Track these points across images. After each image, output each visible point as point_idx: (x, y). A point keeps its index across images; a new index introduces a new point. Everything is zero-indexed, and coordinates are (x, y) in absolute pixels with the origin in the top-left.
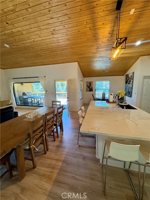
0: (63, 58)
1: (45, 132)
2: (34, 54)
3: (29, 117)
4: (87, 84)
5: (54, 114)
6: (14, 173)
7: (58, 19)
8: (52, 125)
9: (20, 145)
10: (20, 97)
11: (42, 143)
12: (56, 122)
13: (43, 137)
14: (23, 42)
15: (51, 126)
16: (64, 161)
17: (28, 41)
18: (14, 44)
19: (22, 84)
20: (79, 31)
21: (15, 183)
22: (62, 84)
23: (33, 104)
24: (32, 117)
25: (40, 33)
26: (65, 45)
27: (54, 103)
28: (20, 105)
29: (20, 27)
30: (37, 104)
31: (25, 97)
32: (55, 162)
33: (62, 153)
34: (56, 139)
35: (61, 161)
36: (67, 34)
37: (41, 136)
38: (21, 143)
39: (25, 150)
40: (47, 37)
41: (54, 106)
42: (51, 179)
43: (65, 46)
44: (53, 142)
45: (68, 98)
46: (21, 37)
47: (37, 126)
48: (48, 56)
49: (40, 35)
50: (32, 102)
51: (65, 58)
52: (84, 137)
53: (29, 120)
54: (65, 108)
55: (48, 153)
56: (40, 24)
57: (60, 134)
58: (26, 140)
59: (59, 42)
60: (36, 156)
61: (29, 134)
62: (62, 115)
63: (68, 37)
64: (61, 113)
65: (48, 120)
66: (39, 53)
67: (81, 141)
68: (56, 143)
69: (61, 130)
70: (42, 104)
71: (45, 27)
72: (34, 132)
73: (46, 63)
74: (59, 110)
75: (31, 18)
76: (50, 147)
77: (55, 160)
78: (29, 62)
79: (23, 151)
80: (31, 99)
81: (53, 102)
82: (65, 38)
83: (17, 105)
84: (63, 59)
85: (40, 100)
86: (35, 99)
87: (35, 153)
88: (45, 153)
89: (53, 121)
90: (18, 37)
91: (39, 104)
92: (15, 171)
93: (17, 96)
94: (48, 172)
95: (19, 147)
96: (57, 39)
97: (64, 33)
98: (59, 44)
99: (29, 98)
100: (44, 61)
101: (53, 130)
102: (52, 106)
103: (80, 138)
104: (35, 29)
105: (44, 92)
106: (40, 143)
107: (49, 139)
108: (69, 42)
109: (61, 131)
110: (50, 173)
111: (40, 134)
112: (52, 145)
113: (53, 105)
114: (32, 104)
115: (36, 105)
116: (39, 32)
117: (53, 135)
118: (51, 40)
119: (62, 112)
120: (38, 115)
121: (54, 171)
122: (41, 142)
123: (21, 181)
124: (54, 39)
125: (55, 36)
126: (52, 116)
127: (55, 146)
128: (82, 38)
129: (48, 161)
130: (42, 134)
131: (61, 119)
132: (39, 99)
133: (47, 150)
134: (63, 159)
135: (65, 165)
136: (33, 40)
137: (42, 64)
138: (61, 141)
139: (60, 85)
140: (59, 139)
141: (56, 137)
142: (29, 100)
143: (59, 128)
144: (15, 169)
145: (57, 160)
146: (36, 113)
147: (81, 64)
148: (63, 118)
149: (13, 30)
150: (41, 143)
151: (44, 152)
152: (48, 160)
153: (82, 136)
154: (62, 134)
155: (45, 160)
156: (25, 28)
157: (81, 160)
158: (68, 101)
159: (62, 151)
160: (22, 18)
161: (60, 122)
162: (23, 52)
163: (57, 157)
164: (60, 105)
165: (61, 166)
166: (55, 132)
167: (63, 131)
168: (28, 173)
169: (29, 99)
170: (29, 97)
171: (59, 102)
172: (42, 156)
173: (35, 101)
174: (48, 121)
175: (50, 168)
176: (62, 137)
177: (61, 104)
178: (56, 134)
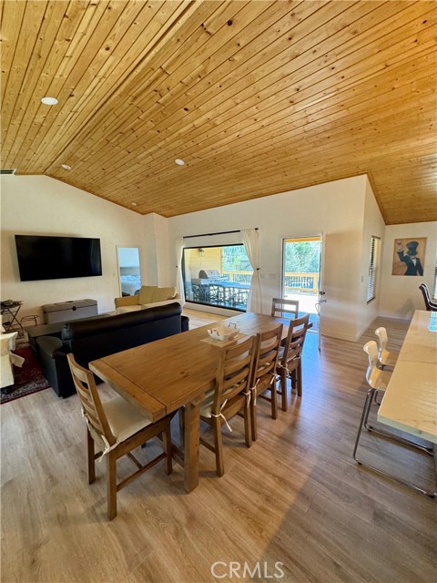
0: (316, 169)
1: (251, 386)
2: (234, 171)
3: (214, 335)
4: (399, 248)
5: (279, 338)
6: (176, 466)
7: (315, 51)
8: (272, 370)
9: (194, 404)
10: (194, 283)
11: (243, 412)
12: (283, 363)
13: (246, 397)
14: (213, 146)
15: (269, 373)
16: (302, 494)
17: (225, 140)
18: (194, 155)
19: (201, 251)
20: (387, 66)
21: (176, 493)
22: (299, 249)
23: (221, 301)
24: (221, 338)
25: (256, 111)
26: (327, 128)
27: (277, 306)
28: (192, 300)
29: (212, 109)
30: (230, 304)
31: (203, 282)
32: (274, 483)
33: (296, 463)
34: (279, 413)
35: (293, 488)
36: (338, 90)
37: (242, 393)
38: (196, 399)
39: (203, 418)
40: (275, 116)
41: (276, 314)
42: (261, 530)
43: (325, 131)
44: (270, 420)
45: (322, 293)
46: (211, 133)
47: (234, 366)
48: (269, 170)
49: (255, 116)
50: (217, 297)
51: (323, 167)
52: (379, 439)
53: (214, 344)
54: (311, 325)
55: (254, 446)
56: (259, 85)
57: (292, 403)
58: (206, 393)
59: (308, 123)
60: (225, 444)
61: (215, 380)
62: (301, 345)
63: (341, 98)
64: (298, 337)
65: (263, 352)
66: (249, 166)
67: (368, 448)
68: (279, 426)
69: (296, 391)
70: (242, 303)
71: (274, 89)
72: (227, 378)
73: (264, 191)
74: (295, 330)
75: (237, 78)
76: (261, 433)
77: (274, 476)
78: (222, 195)
79: (198, 419)
80: (216, 287)
81: (275, 300)
82: (332, 103)
83: (186, 301)
84: (315, 173)
85: (239, 293)
86: (227, 289)
87: (223, 434)
88: (247, 445)
89: (274, 360)
90: (205, 135)
91: (235, 304)
92: (178, 461)
93: (188, 280)
94: (255, 505)
95: (193, 406)
96: (305, 115)
97: (327, 91)
98: (306, 128)
99: (212, 285)
100: (258, 185)
101: (273, 385)
102: (273, 315)
103: (364, 437)
104: (246, 102)
105: (251, 273)
106: (236, 412)
107: (261, 408)
108: (344, 113)
109: (293, 393)
110: (259, 512)
111: (240, 388)
112: (267, 427)
113: (274, 309)
114: (217, 302)
115: (227, 305)
116: (254, 107)
117: (272, 400)
118: (285, 121)
119: (303, 335)
120: (235, 334)
121: (271, 510)
122: (241, 409)
123: (188, 493)
124: (295, 117)
125: (299, 107)
126: (273, 341)
127: (274, 434)
128: (396, 86)
129: (256, 473)
130: (245, 391)
131: (298, 356)
132: (237, 290)
133: (254, 439)
134: (300, 485)
135: (305, 507)
136: (238, 134)
137: (251, 194)
138: (293, 426)
139: (293, 251)
140: (289, 417)
141: (279, 408)
142: (213, 292)
143: (289, 381)
144: (177, 457)
145: (282, 481)
146: (232, 326)
147: (379, 180)
148: (303, 356)
149: (195, 123)
150: (238, 414)
151: (244, 441)
152: (255, 468)
153: (370, 431)
154: (298, 405)
155: (247, 466)
156: (221, 109)
157: (366, 518)
158: (321, 302)
159: (298, 459)
160: (218, 85)
161: (294, 366)
162: (211, 170)
163: (280, 471)
164: (296, 313)
165: (293, 506)
166: (278, 392)
167: (300, 395)
168: (203, 480)
169: (211, 288)
170: (213, 283)
171: (296, 303)
172: (238, 449)
173: (227, 294)
174: (263, 356)
175: (259, 493)
176: (296, 414)
177: (300, 310)
178: (279, 399)
